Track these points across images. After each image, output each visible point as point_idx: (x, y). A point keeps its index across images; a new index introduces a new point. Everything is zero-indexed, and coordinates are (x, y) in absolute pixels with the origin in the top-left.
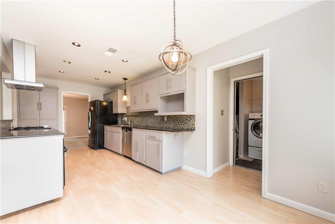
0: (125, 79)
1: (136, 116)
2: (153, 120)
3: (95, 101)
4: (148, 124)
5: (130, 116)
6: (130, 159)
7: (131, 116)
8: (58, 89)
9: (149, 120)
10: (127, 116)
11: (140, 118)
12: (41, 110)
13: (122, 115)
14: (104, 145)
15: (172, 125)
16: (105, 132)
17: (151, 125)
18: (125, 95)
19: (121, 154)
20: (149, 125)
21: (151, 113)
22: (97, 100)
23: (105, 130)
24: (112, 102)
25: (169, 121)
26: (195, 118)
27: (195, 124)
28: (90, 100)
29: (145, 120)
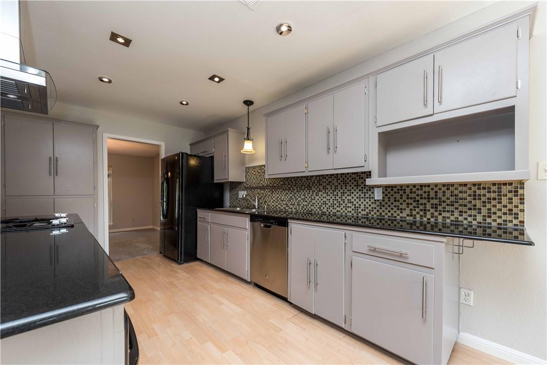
0: (248, 103)
1: (273, 187)
2: (329, 197)
3: (178, 155)
4: (312, 208)
5: (254, 188)
6: (285, 299)
7: (257, 188)
8: (97, 127)
9: (317, 198)
10: (246, 189)
11: (287, 192)
12: (57, 175)
13: (235, 186)
14: (196, 253)
15: (408, 211)
16: (198, 223)
17: (325, 210)
18: (248, 139)
19: (249, 281)
20: (315, 209)
21: (324, 180)
22: (182, 154)
23: (198, 219)
24: (212, 157)
25: (392, 200)
26: (527, 192)
27: (522, 211)
28: (163, 155)
29: (303, 197)
